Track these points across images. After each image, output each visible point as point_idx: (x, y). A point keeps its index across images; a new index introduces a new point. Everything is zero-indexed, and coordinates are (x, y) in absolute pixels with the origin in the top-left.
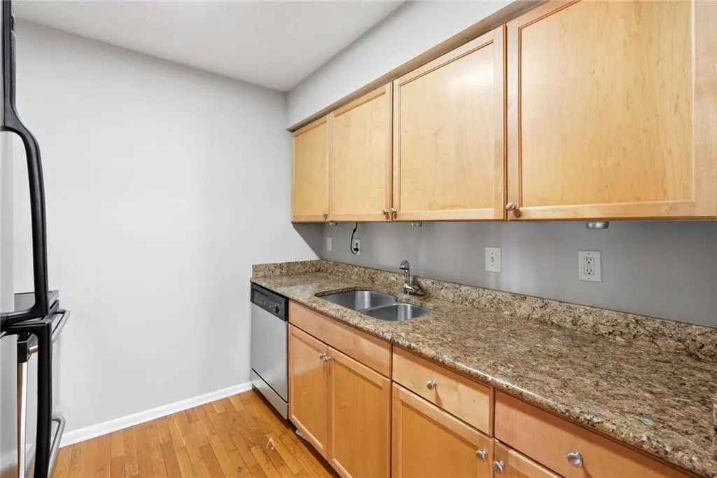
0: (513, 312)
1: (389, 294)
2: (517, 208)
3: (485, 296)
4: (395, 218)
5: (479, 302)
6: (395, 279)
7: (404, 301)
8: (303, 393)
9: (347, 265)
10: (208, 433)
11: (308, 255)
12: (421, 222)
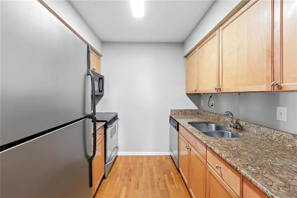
0: (294, 145)
1: (224, 126)
2: (279, 84)
3: (275, 134)
4: (220, 91)
5: (271, 136)
6: (228, 120)
7: (229, 130)
8: (183, 160)
9: (209, 112)
10: (153, 165)
11: (193, 107)
12: (239, 93)
